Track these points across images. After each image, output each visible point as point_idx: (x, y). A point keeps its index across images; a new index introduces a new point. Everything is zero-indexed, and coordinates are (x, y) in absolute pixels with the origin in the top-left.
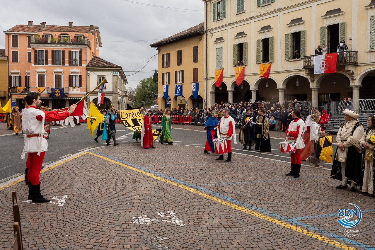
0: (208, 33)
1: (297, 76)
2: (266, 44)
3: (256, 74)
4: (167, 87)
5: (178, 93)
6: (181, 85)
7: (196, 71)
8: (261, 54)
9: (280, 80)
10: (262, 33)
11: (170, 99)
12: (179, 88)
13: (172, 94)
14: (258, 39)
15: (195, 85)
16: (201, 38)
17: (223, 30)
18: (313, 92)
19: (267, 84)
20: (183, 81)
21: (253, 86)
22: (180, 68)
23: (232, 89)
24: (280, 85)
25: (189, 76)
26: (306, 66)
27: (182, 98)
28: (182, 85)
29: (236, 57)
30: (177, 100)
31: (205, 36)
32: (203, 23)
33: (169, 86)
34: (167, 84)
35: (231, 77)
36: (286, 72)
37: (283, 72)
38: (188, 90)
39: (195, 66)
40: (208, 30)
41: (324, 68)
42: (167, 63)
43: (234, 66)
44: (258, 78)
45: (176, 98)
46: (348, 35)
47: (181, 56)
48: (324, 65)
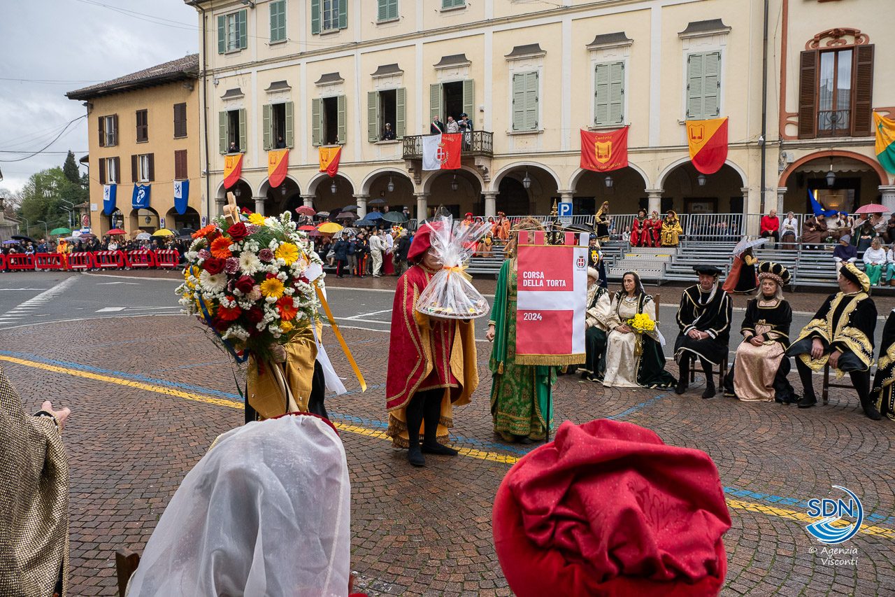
0: (207, 78)
1: (391, 172)
2: (331, 108)
3: (313, 167)
4: (113, 190)
5: (138, 202)
6: (147, 185)
7: (181, 157)
8: (321, 128)
9: (358, 180)
10: (323, 86)
11: (122, 216)
12: (143, 191)
13: (124, 204)
14: (314, 98)
15: (181, 186)
16: (193, 87)
17: (241, 74)
18: (419, 203)
19: (334, 186)
20: (151, 177)
21: (305, 190)
22: (143, 149)
23: (264, 196)
24: (359, 190)
25: (165, 167)
26: (408, 155)
27: (151, 213)
28: (150, 185)
29: (271, 130)
30: (137, 219)
31: (201, 83)
32: (197, 56)
33: (118, 187)
34: (114, 182)
35: (261, 171)
36: (370, 165)
37: (365, 164)
38: (165, 196)
39: (181, 145)
40: (209, 71)
41: (440, 160)
42: (110, 137)
43: (266, 149)
44: (316, 174)
45: (135, 213)
46: (478, 104)
47: (145, 123)
48: (441, 154)
